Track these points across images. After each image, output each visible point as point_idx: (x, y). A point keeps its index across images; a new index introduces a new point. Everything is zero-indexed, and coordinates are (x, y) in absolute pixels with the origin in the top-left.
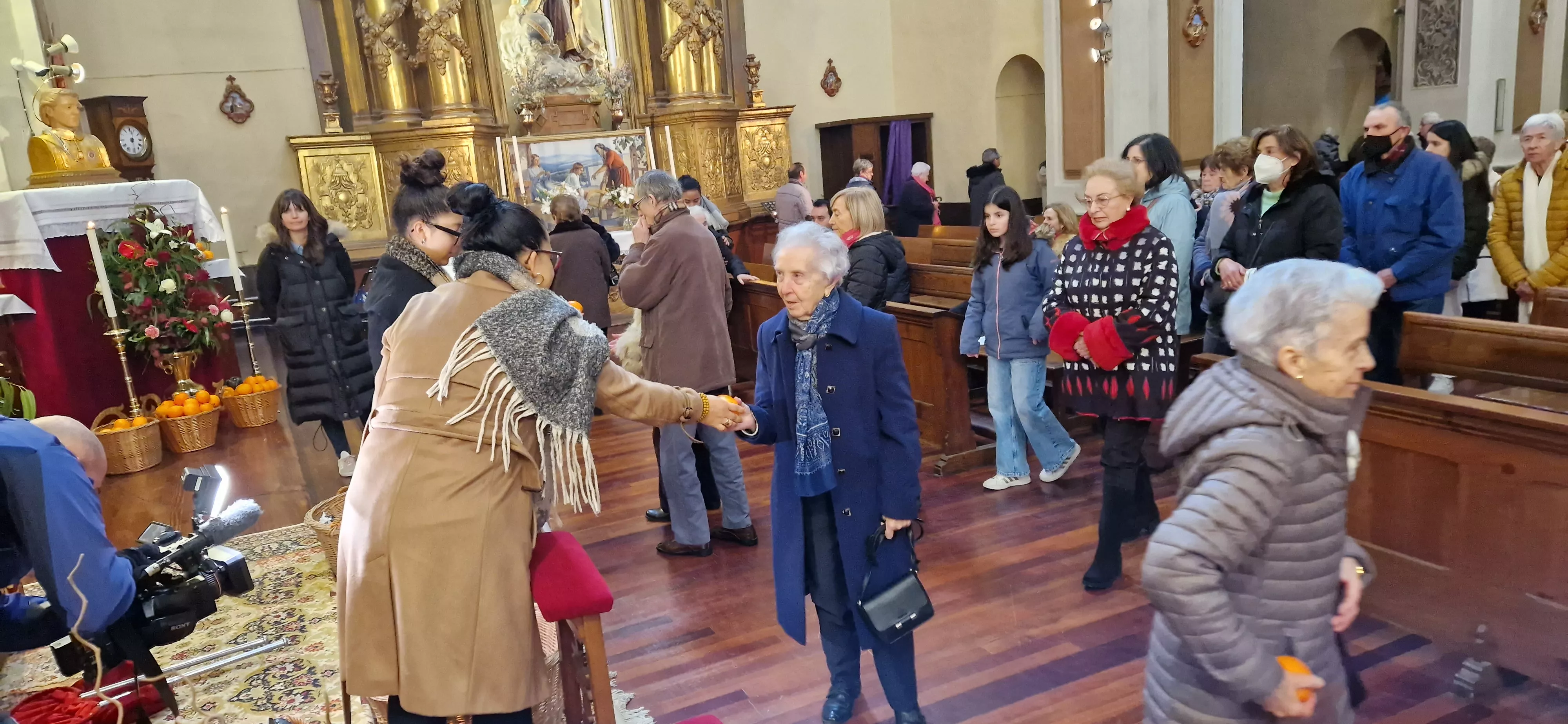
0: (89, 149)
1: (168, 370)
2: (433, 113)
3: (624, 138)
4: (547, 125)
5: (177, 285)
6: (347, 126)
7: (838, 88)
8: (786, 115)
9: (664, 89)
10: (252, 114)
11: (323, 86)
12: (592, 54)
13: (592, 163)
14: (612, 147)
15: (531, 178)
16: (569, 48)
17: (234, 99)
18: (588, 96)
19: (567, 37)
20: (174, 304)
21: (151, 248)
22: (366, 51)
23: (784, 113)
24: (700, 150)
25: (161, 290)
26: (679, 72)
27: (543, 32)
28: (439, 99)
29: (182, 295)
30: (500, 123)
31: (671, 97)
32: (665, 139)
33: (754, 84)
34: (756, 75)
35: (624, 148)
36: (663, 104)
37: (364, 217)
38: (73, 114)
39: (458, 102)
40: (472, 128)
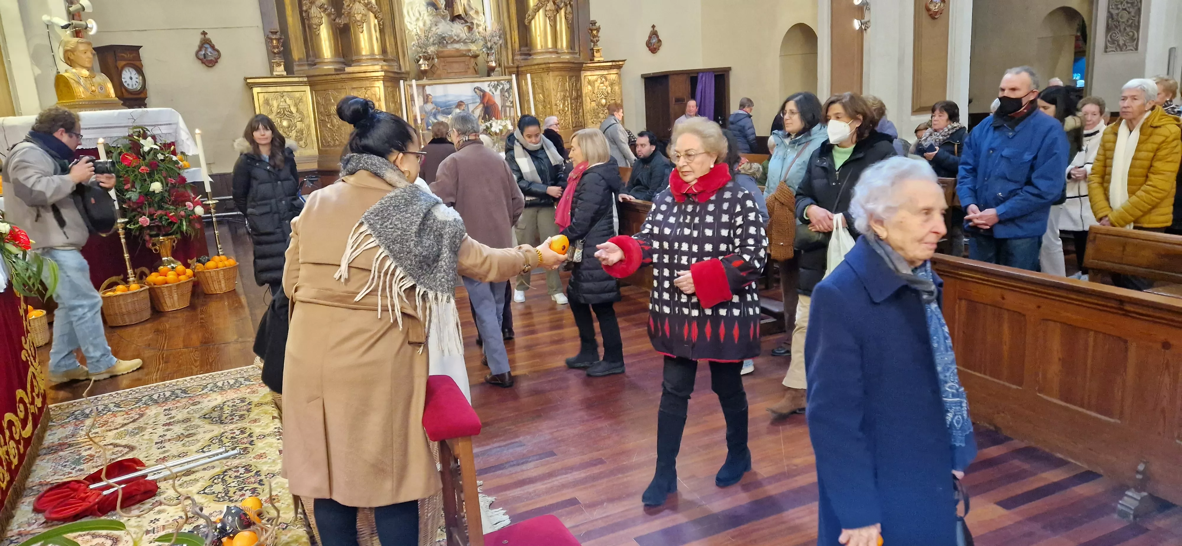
0: (100, 84)
1: (156, 250)
2: (353, 61)
3: (496, 83)
4: (439, 72)
5: (163, 187)
6: (289, 70)
7: (659, 46)
8: (619, 67)
9: (526, 46)
10: (219, 61)
11: (272, 39)
12: (473, 18)
14: (487, 90)
15: (426, 112)
16: (456, 14)
17: (206, 48)
18: (470, 50)
19: (455, 6)
20: (161, 201)
21: (144, 159)
22: (304, 14)
23: (617, 65)
24: (553, 93)
25: (151, 190)
26: (538, 33)
28: (358, 52)
29: (166, 195)
30: (403, 70)
31: (532, 52)
32: (527, 84)
33: (595, 43)
34: (597, 36)
36: (526, 57)
37: (301, 139)
38: (88, 58)
39: (372, 54)
40: (383, 73)
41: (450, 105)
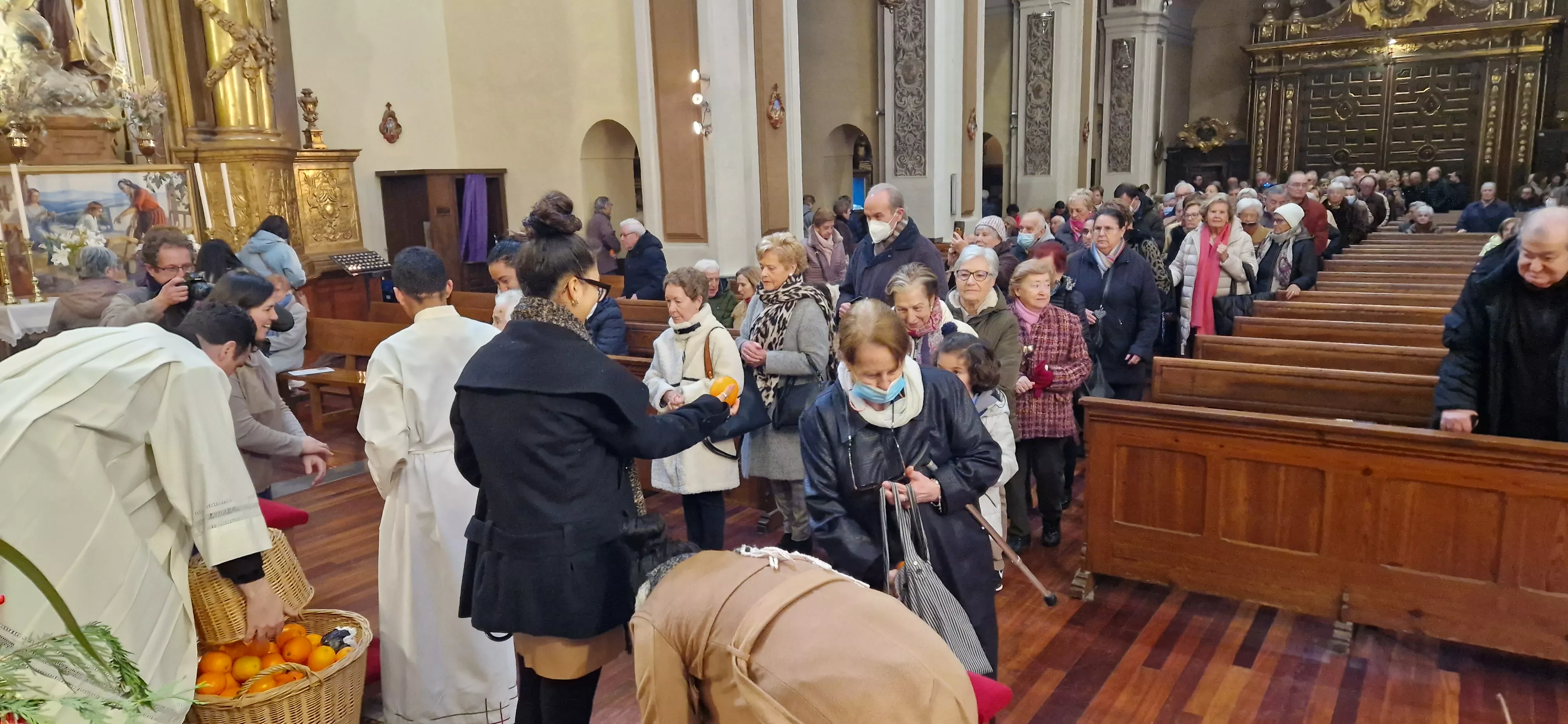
3: (158, 174)
4: (46, 152)
7: (398, 134)
8: (351, 160)
9: (209, 119)
12: (106, 68)
13: (114, 203)
14: (143, 185)
16: (74, 58)
18: (105, 120)
19: (72, 45)
23: (346, 157)
26: (230, 101)
27: (40, 36)
31: (219, 129)
32: (220, 177)
33: (313, 123)
34: (313, 113)
35: (158, 187)
36: (208, 136)
41: (74, 208)
